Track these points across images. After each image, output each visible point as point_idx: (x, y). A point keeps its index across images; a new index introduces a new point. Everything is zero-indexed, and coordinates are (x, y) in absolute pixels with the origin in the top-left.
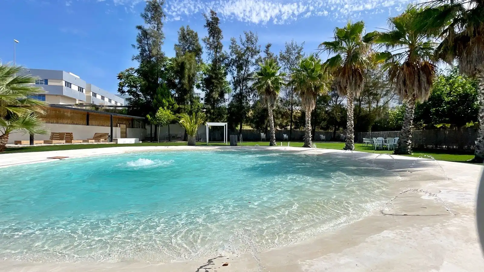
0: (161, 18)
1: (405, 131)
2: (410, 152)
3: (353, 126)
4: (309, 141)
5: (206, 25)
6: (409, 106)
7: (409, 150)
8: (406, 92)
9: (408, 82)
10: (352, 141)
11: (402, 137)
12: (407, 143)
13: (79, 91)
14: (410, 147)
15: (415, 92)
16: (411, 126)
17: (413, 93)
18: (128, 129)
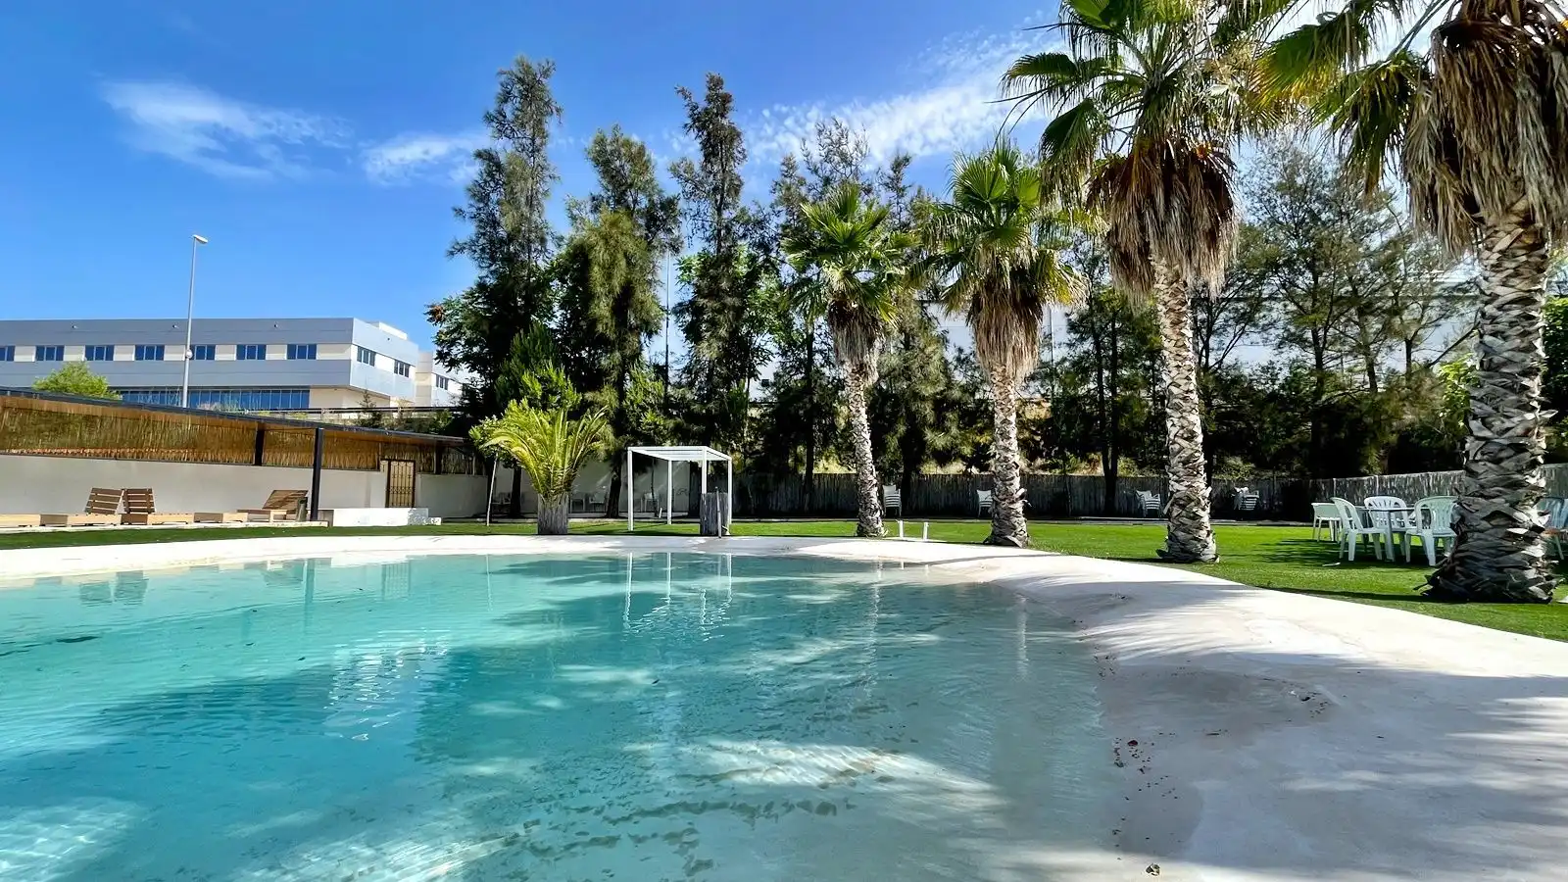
0: (548, 119)
1: (1492, 448)
2: (1547, 588)
3: (1200, 439)
4: (1008, 517)
5: (689, 121)
6: (1500, 290)
7: (1531, 574)
8: (1471, 204)
9: (1471, 139)
10: (1195, 517)
11: (1474, 488)
12: (1515, 523)
13: (396, 372)
14: (1537, 551)
15: (1533, 196)
16: (1530, 416)
17: (1520, 206)
18: (419, 477)
